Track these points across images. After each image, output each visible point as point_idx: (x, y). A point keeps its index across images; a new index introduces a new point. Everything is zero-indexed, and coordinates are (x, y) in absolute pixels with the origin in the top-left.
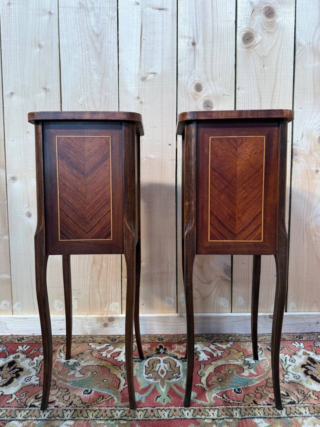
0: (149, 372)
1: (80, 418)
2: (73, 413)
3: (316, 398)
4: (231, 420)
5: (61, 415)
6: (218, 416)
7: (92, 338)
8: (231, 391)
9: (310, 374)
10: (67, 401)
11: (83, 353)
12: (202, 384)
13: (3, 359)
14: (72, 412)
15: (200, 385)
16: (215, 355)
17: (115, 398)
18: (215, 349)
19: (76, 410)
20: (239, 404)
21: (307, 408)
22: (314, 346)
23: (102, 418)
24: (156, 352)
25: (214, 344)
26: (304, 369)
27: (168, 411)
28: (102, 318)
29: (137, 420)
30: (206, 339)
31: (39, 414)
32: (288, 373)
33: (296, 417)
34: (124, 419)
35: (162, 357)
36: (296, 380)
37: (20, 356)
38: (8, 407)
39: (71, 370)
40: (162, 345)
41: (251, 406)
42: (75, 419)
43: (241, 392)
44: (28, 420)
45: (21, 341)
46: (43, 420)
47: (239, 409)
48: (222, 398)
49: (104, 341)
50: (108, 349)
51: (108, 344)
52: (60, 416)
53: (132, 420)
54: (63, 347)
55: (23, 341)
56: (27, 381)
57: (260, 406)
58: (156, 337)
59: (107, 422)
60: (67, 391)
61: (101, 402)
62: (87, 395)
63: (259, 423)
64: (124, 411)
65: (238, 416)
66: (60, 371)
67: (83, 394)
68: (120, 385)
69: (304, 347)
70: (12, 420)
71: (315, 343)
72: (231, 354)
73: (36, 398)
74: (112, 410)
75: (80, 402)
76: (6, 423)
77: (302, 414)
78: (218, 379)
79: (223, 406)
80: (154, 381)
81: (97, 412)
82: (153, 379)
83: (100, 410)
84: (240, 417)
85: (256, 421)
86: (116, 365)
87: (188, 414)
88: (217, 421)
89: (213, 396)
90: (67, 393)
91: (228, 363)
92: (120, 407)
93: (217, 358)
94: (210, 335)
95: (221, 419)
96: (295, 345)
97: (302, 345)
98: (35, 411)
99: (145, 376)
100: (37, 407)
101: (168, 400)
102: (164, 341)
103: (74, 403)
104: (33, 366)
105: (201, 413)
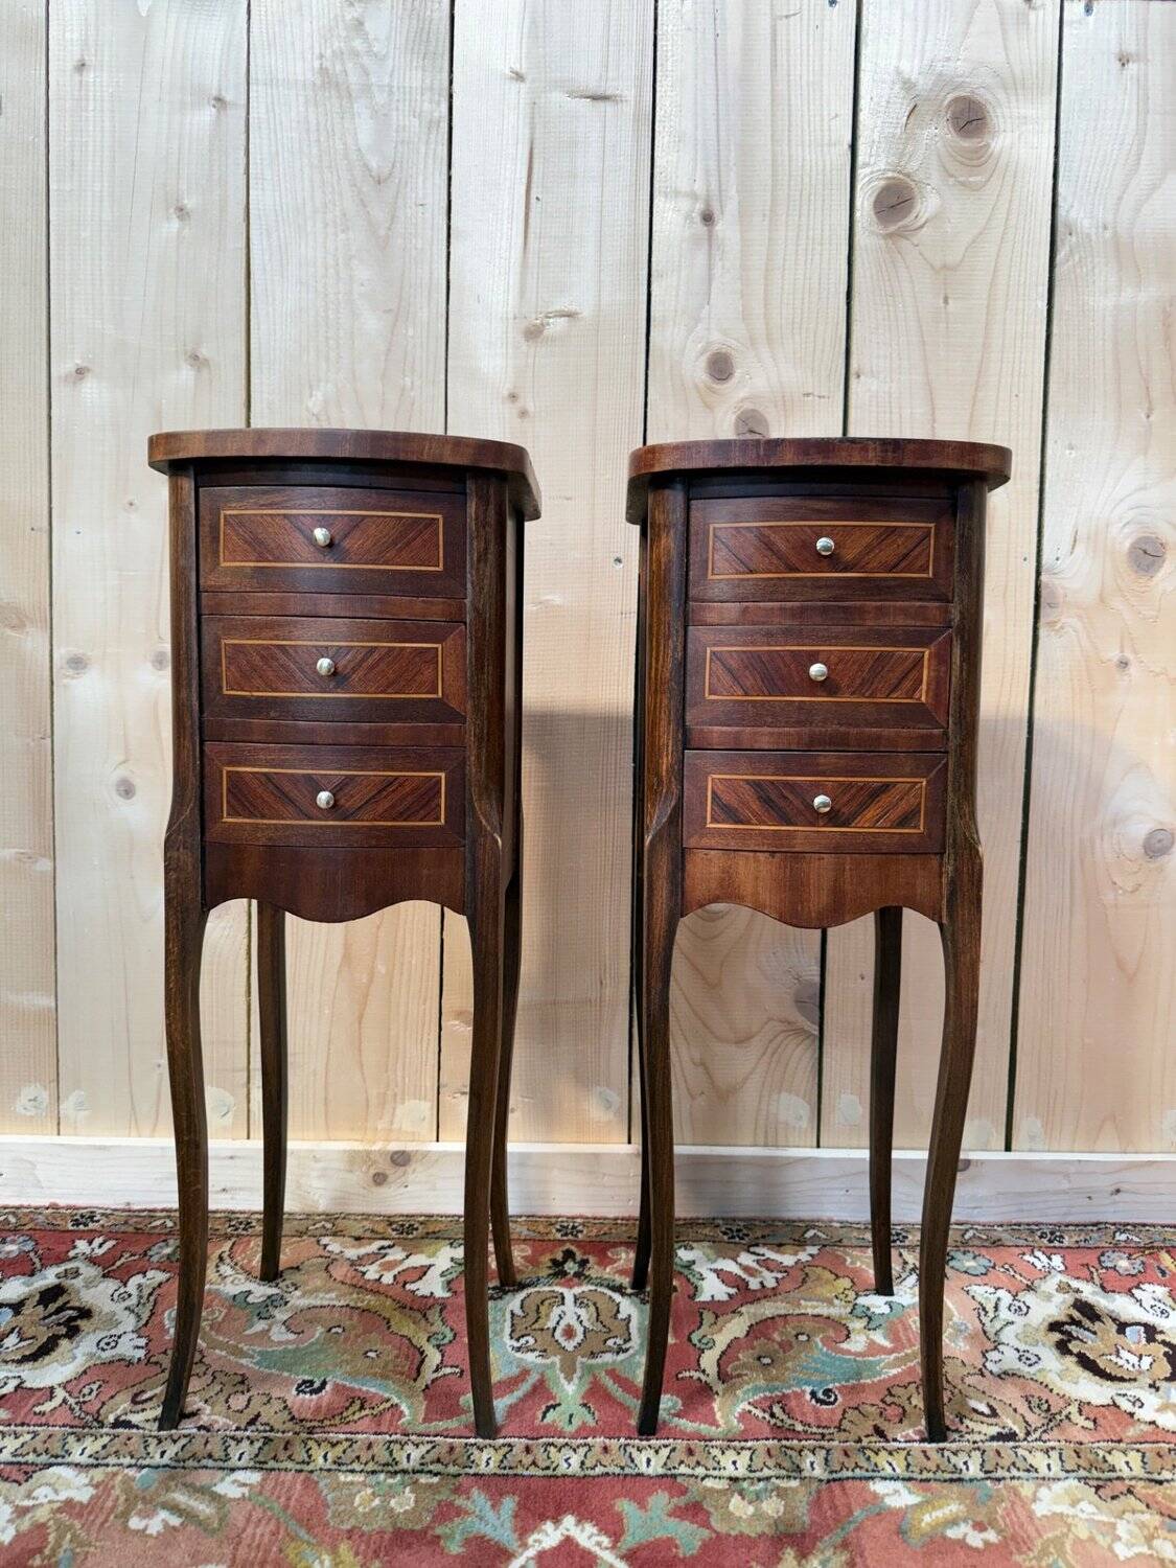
0: (524, 1332)
1: (283, 1465)
2: (260, 1448)
3: (1090, 1424)
4: (794, 1484)
5: (218, 1453)
6: (751, 1471)
7: (334, 1222)
8: (799, 1396)
9: (1075, 1351)
10: (241, 1412)
11: (298, 1268)
12: (704, 1371)
13: (23, 1279)
14: (258, 1445)
15: (696, 1375)
16: (754, 1284)
17: (404, 1407)
18: (757, 1267)
19: (271, 1440)
20: (823, 1435)
21: (1054, 1454)
22: (1097, 1266)
23: (356, 1466)
24: (551, 1272)
25: (752, 1249)
26: (1057, 1336)
27: (582, 1450)
28: (368, 1153)
29: (475, 1475)
30: (725, 1233)
31: (145, 1448)
32: (1001, 1348)
33: (1012, 1478)
34: (430, 1472)
35: (570, 1287)
36: (1026, 1369)
37: (81, 1271)
38: (41, 1425)
39: (256, 1319)
40: (573, 1248)
41: (864, 1443)
42: (265, 1466)
43: (836, 1399)
44: (107, 1465)
45: (86, 1225)
46: (157, 1467)
47: (824, 1452)
48: (767, 1416)
49: (373, 1231)
50: (387, 1259)
51: (386, 1243)
52: (216, 1456)
53: (459, 1475)
54: (231, 1249)
55: (91, 1226)
56: (103, 1350)
57: (896, 1444)
58: (552, 1224)
59: (372, 1479)
60: (242, 1382)
61: (356, 1417)
62: (308, 1396)
63: (889, 1495)
64: (434, 1447)
65: (819, 1472)
66: (220, 1319)
67: (294, 1392)
68: (422, 1369)
69: (1062, 1268)
70: (51, 1465)
71: (1103, 1255)
72: (809, 1284)
73: (134, 1402)
74: (390, 1442)
75: (285, 1415)
76: (34, 1472)
77: (1036, 1470)
78: (759, 1358)
79: (771, 1442)
80: (539, 1361)
81: (339, 1449)
82: (537, 1353)
83: (352, 1442)
84: (825, 1476)
85: (878, 1487)
86: (411, 1309)
87: (649, 1461)
88: (745, 1485)
89: (739, 1410)
90: (241, 1388)
91: (797, 1312)
92: (419, 1435)
93: (759, 1295)
94: (742, 1224)
95: (759, 1480)
96: (1032, 1259)
97: (1057, 1260)
98: (129, 1439)
99: (510, 1343)
100: (137, 1427)
101: (583, 1417)
102: (580, 1235)
103: (262, 1419)
104: (128, 1303)
105: (692, 1461)
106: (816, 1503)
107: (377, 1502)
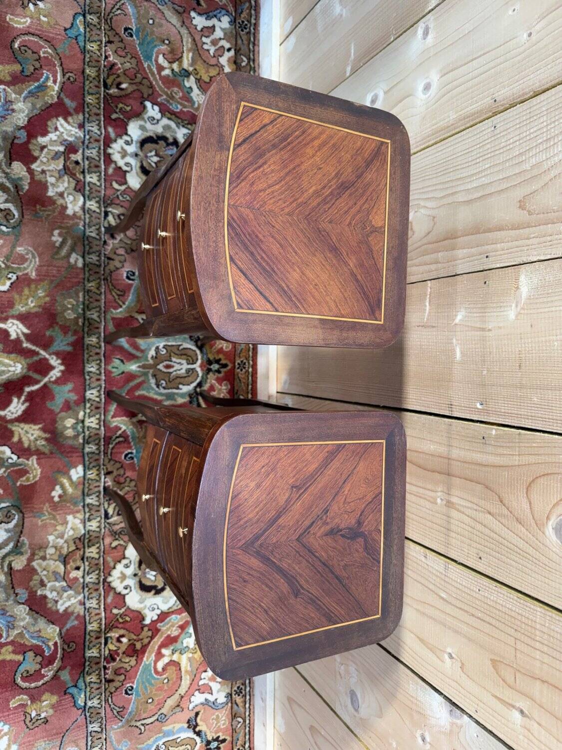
0: (169, 350)
1: (87, 273)
2: (95, 264)
3: (113, 546)
4: (81, 441)
5: (92, 251)
6: (87, 427)
8: (130, 448)
10: (115, 253)
14: (97, 263)
17: (120, 310)
19: (100, 267)
20: (107, 454)
21: (98, 529)
23: (87, 297)
24: (212, 359)
27: (98, 372)
29: (84, 337)
31: (94, 225)
33: (85, 513)
34: (85, 322)
35: (201, 366)
38: (105, 186)
40: (229, 368)
41: (102, 467)
42: (86, 267)
43: (128, 460)
44: (85, 215)
46: (84, 232)
47: (98, 453)
48: (117, 435)
52: (90, 250)
53: (83, 332)
57: (103, 477)
58: (248, 359)
59: (81, 303)
60: (132, 251)
61: (114, 294)
62: (125, 275)
63: (76, 471)
64: (98, 322)
65: (87, 450)
67: (127, 270)
68: (143, 314)
70: (84, 196)
73: (119, 215)
74: (100, 307)
75: (113, 269)
76: (81, 192)
77: (89, 521)
79: (103, 435)
80: (150, 356)
81: (96, 291)
82: (154, 355)
83: (100, 295)
84: (85, 451)
85: (81, 468)
87: (93, 394)
88: (81, 425)
89: (121, 426)
90: (129, 251)
92: (105, 317)
95: (83, 430)
98: (99, 219)
99: (161, 345)
100: (105, 219)
101: (116, 372)
103: (111, 262)
105: (93, 408)
106: (71, 447)
107: (69, 306)
